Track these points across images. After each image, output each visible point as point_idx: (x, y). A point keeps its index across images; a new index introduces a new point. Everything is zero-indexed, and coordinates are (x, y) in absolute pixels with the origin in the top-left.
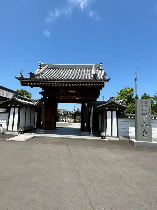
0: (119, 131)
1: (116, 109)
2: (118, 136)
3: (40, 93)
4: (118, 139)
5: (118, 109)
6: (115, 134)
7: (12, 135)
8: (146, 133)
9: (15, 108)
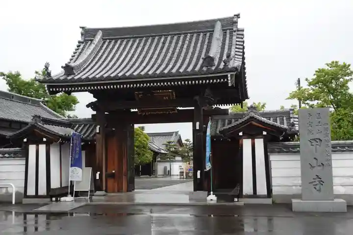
1: (262, 132)
2: (269, 195)
3: (88, 106)
4: (269, 201)
5: (265, 133)
6: (262, 190)
8: (321, 182)
9: (38, 146)
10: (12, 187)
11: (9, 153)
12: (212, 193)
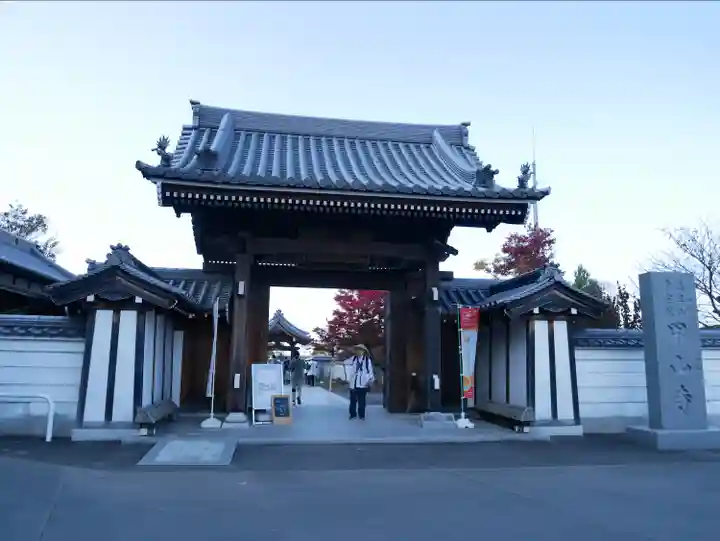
0: (581, 399)
1: (570, 310)
2: (577, 419)
4: (578, 431)
5: (574, 311)
6: (565, 411)
7: (120, 442)
8: (689, 398)
9: (117, 313)
10: (48, 402)
11: (40, 326)
12: (463, 414)
